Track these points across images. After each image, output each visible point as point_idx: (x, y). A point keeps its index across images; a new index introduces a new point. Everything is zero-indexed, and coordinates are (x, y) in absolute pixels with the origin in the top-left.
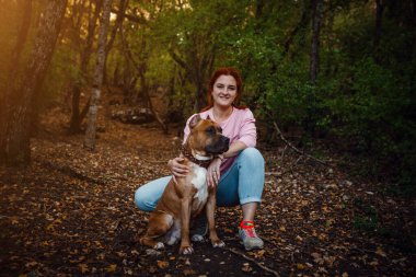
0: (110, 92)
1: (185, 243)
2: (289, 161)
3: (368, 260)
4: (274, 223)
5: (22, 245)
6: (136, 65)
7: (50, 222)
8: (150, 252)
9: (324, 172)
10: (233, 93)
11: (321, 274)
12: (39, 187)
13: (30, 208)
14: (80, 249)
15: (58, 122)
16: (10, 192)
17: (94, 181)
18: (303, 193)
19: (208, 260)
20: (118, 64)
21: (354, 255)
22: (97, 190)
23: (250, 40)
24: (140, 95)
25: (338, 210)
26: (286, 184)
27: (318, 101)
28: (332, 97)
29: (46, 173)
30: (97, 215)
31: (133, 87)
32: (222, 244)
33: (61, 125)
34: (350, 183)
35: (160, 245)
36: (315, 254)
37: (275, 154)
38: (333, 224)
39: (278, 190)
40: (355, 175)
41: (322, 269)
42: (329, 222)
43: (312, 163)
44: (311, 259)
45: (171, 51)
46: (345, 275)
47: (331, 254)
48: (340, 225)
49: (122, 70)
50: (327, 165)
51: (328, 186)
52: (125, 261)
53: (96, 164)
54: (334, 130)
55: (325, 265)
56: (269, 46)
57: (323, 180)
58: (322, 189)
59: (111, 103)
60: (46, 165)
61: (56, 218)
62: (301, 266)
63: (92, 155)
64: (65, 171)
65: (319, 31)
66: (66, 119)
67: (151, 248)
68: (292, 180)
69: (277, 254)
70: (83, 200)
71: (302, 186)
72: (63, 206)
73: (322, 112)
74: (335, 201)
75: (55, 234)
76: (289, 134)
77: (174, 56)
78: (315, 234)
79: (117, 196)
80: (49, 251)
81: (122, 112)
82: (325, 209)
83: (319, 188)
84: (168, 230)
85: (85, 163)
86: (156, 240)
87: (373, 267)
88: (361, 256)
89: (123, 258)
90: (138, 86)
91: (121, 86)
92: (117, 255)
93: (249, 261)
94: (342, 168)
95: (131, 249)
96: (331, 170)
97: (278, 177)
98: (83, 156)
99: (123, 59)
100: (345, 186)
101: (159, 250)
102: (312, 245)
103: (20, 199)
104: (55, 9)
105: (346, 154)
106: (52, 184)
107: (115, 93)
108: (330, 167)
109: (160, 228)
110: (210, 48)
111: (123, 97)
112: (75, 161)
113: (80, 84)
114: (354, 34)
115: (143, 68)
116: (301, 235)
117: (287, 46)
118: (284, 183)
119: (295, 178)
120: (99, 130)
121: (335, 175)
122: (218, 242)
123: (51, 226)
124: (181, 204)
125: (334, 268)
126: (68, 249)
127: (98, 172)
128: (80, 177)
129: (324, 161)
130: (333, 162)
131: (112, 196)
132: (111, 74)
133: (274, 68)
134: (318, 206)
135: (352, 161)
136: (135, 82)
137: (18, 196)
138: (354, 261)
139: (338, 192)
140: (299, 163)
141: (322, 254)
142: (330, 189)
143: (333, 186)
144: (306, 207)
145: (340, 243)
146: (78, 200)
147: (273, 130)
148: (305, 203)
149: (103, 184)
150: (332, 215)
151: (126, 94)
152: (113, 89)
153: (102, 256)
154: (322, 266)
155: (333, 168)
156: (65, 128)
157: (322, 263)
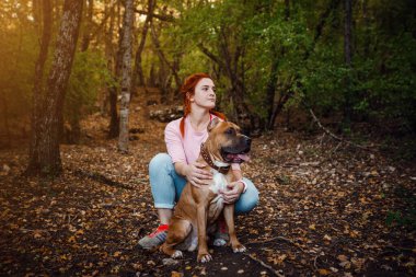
0: (147, 92)
1: (202, 250)
2: (328, 149)
3: (404, 260)
4: (305, 221)
5: (40, 260)
6: (168, 64)
7: (72, 234)
8: (166, 261)
9: (365, 158)
12: (68, 196)
13: (54, 220)
14: (95, 263)
15: (99, 126)
16: (37, 204)
17: (123, 187)
18: (341, 184)
19: (225, 268)
20: (153, 64)
21: (386, 255)
22: (125, 195)
23: (278, 27)
24: (177, 93)
25: (377, 200)
26: (323, 174)
27: (355, 84)
28: (371, 78)
29: (77, 181)
30: (122, 223)
31: (169, 85)
32: (243, 249)
33: (102, 129)
34: (392, 169)
35: (178, 253)
36: (341, 257)
37: (313, 143)
38: (370, 218)
39: (314, 182)
40: (398, 160)
41: (348, 275)
42: (365, 215)
43: (352, 150)
44: (337, 263)
45: (200, 46)
47: (360, 256)
48: (377, 218)
49: (158, 69)
50: (368, 150)
51: (368, 174)
52: (138, 274)
53: (129, 167)
54: (375, 112)
55: (352, 269)
56: (298, 31)
57: (364, 167)
58: (362, 177)
59: (149, 103)
60: (77, 173)
61: (78, 228)
62: (324, 272)
63: (126, 159)
64: (96, 177)
65: (351, 10)
66: (106, 123)
67: (169, 257)
68: (330, 169)
69: (298, 259)
70: (109, 208)
71: (340, 175)
72: (89, 215)
73: (360, 95)
74: (375, 190)
75: (75, 246)
76: (329, 121)
77: (205, 51)
78: (347, 232)
79: (144, 200)
80: (65, 266)
81: (159, 112)
82: (362, 200)
83: (359, 177)
84: (186, 238)
85: (117, 167)
86: (174, 248)
87: (407, 269)
88: (396, 255)
89: (137, 270)
90: (173, 84)
91: (157, 86)
92: (132, 267)
93: (267, 269)
94: (384, 152)
95: (148, 259)
96: (372, 156)
97: (316, 167)
98: (116, 160)
99: (157, 58)
100: (388, 173)
101: (177, 258)
102: (339, 247)
103: (47, 210)
104: (70, 18)
105: (389, 137)
106: (81, 192)
107: (153, 93)
108: (372, 152)
109: (177, 235)
110: (240, 38)
111: (160, 96)
112: (109, 166)
113: (115, 88)
114: (393, 8)
115: (176, 67)
116: (331, 233)
117: (319, 29)
118: (322, 173)
119: (334, 167)
120: (133, 131)
121: (377, 160)
122: (238, 247)
123: (72, 238)
125: (362, 272)
126: (85, 262)
127: (130, 175)
128: (109, 183)
129: (365, 147)
130: (374, 147)
131: (139, 201)
132: (147, 74)
133: (307, 55)
134: (355, 197)
135: (396, 145)
136: (170, 81)
137: (45, 207)
138: (386, 262)
139: (378, 180)
140: (338, 150)
141: (350, 256)
142: (371, 176)
143: (374, 173)
144: (341, 199)
145: (375, 240)
146: (105, 207)
147: (311, 119)
148: (341, 195)
149: (131, 189)
150: (370, 206)
151: (163, 93)
152: (151, 90)
153: (117, 268)
154: (348, 271)
155: (375, 154)
156: (105, 131)
157: (349, 266)
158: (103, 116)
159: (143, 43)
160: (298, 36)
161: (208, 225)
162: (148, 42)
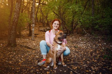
0: (39, 24)
1: (55, 66)
2: (88, 38)
3: (109, 68)
4: (82, 58)
5: (11, 69)
6: (45, 16)
8: (45, 69)
9: (98, 41)
10: (58, 26)
11: (93, 73)
12: (18, 52)
13: (15, 58)
14: (26, 70)
15: (26, 33)
16: (10, 54)
17: (33, 49)
18: (91, 48)
19: (61, 71)
20: (40, 16)
21: (104, 66)
22: (34, 52)
23: (74, 6)
24: (47, 24)
25: (101, 52)
27: (95, 21)
28: (99, 19)
29: (21, 48)
30: (33, 59)
31: (45, 22)
32: (66, 65)
34: (105, 44)
35: (48, 67)
36: (92, 67)
37: (84, 37)
38: (99, 57)
39: (84, 47)
40: (107, 41)
41: (94, 72)
42: (98, 56)
43: (94, 39)
44: (91, 69)
45: (53, 11)
46: (101, 73)
47: (97, 67)
48: (101, 57)
49: (42, 18)
50: (99, 39)
52: (38, 72)
53: (35, 44)
54: (100, 29)
55: (95, 70)
56: (79, 7)
57: (97, 43)
58: (97, 46)
59: (40, 27)
60: (21, 46)
61: (21, 60)
62: (87, 71)
63: (34, 42)
64: (26, 47)
65: (94, 1)
67: (46, 68)
68: (89, 44)
69: (81, 68)
70: (30, 55)
71: (91, 45)
72: (24, 57)
73: (96, 24)
74: (100, 49)
75: (20, 65)
76: (88, 31)
77: (54, 13)
78: (93, 60)
79: (39, 53)
80: (18, 70)
81: (42, 29)
82: (97, 52)
84: (51, 62)
85: (31, 44)
86: (47, 65)
87: (109, 70)
88: (106, 66)
89: (38, 71)
90: (46, 22)
91: (42, 22)
92: (36, 70)
93: (72, 71)
94: (103, 39)
95: (40, 68)
96: (100, 40)
97: (85, 43)
98: (31, 42)
99: (41, 15)
100: (104, 45)
102: (91, 64)
103: (13, 56)
104: (18, 4)
105: (104, 35)
106: (22, 51)
107: (41, 24)
108: (100, 39)
109: (48, 62)
110: (64, 9)
111: (42, 25)
112: (29, 44)
113: (30, 23)
114: (105, 1)
115: (47, 17)
116: (89, 61)
117: (85, 7)
118: (86, 45)
119: (89, 43)
120: (35, 34)
121: (101, 41)
122: (64, 65)
123: (20, 63)
124: (53, 55)
125: (98, 71)
126: (23, 69)
127: (35, 46)
128: (29, 48)
129: (98, 38)
130: (100, 38)
132: (39, 19)
133: (82, 14)
134: (95, 51)
135: (106, 37)
136: (45, 21)
137: (12, 55)
138: (104, 68)
140: (91, 39)
141: (94, 67)
142: (99, 46)
143: (100, 45)
145: (101, 63)
146: (28, 55)
147: (83, 30)
148: (91, 51)
149: (35, 50)
150: (99, 54)
151: (43, 24)
152: (40, 23)
153: (32, 71)
154: (94, 71)
156: (28, 35)
157: (94, 70)
158: (27, 30)
159: (38, 11)
160: (79, 8)
161: (57, 59)
162: (39, 10)
